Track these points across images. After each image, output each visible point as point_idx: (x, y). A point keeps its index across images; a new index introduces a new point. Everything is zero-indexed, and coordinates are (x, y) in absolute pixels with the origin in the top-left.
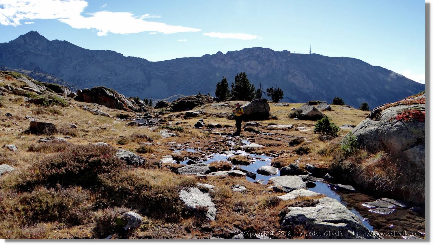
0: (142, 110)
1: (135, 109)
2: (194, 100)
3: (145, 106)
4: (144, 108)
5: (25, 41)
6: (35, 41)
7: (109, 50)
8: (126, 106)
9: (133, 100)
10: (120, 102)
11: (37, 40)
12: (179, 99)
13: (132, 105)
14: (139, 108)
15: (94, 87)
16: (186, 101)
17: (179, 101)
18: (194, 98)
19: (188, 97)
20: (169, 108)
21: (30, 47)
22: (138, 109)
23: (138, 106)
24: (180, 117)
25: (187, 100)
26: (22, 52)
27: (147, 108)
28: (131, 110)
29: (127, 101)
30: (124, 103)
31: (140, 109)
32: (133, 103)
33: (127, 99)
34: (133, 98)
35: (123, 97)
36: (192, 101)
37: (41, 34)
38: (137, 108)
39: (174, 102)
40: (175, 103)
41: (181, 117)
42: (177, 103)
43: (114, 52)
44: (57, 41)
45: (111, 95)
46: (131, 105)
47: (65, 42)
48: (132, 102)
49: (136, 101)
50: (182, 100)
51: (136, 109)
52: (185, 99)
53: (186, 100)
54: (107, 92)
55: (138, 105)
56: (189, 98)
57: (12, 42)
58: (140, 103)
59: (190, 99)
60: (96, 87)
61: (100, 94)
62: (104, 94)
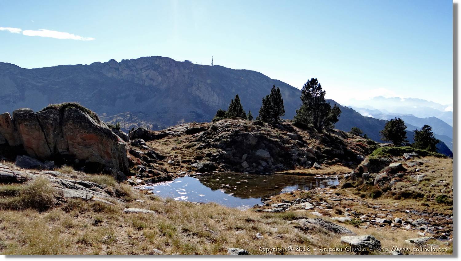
0: (154, 156)
22: (146, 154)
23: (133, 145)
38: (141, 152)
55: (130, 143)
61: (70, 124)
62: (83, 124)
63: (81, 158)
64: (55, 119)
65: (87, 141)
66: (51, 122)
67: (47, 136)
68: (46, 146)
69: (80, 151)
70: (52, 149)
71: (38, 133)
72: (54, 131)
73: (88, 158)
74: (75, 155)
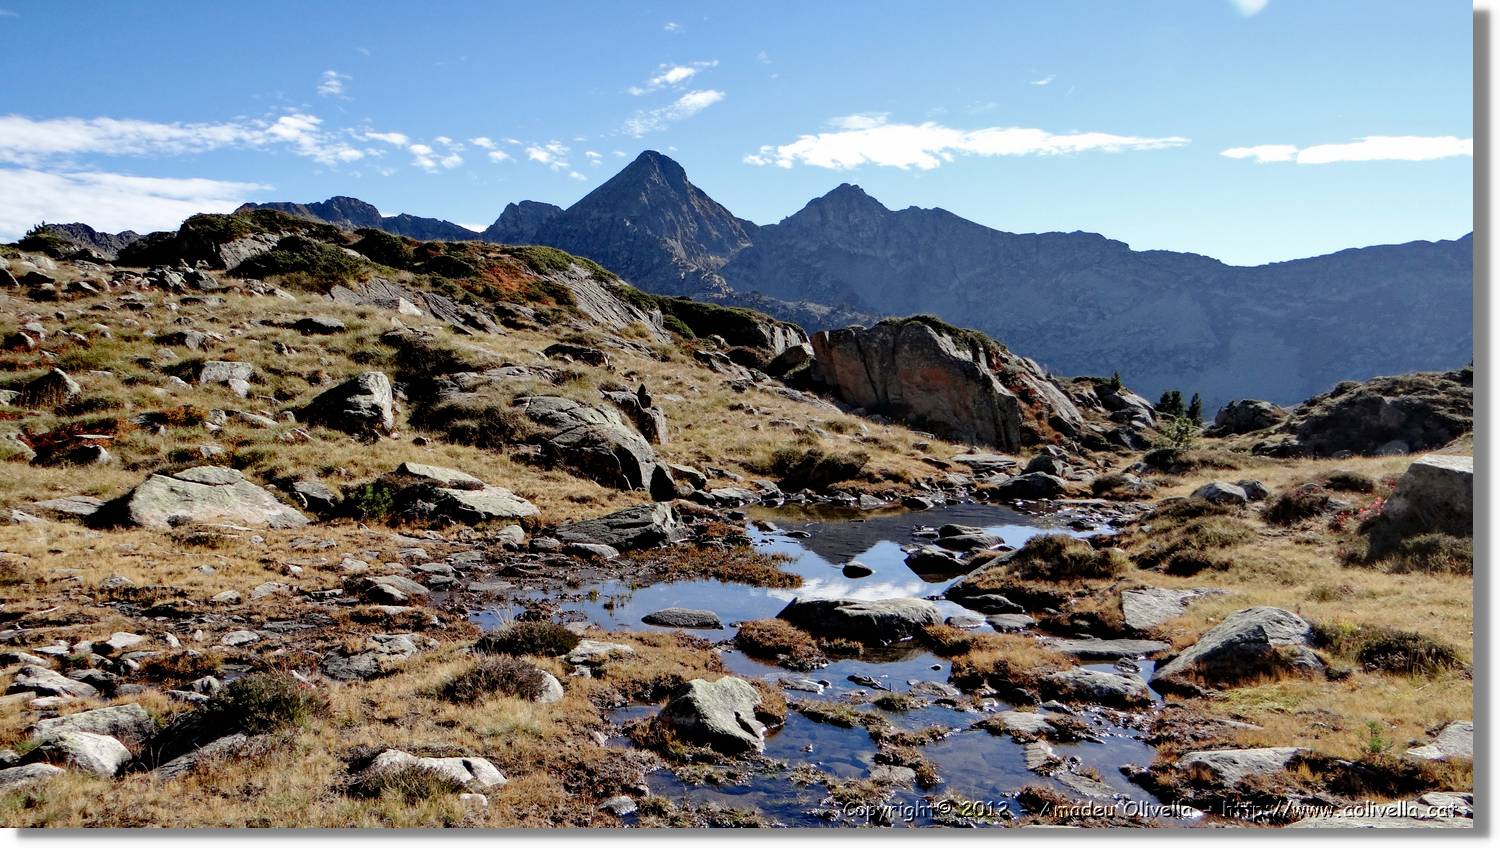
0: (1126, 439)
1: (1084, 433)
2: (1442, 396)
3: (1144, 420)
4: (1137, 428)
5: (823, 214)
6: (851, 217)
7: (1079, 232)
8: (1039, 416)
9: (1088, 391)
10: (1008, 393)
11: (857, 211)
12: (1340, 391)
13: (1077, 413)
14: (1110, 426)
15: (887, 319)
16: (1388, 400)
17: (1342, 398)
18: (1443, 387)
19: (1400, 377)
20: (1279, 438)
21: (836, 234)
22: (1105, 434)
23: (1111, 419)
24: (1319, 525)
25: (1396, 394)
26: (813, 248)
27: (1157, 429)
28: (1064, 438)
29: (1050, 393)
30: (1030, 402)
31: (1114, 437)
32: (1084, 403)
33: (1055, 383)
34: (1093, 380)
35: (1034, 374)
36: (1426, 401)
37: (869, 192)
38: (1098, 429)
39: (1312, 403)
40: (1316, 411)
41: (1326, 519)
42: (1328, 408)
43: (1098, 237)
44: (914, 210)
45: (966, 355)
46: (1067, 410)
47: (939, 213)
48: (1080, 397)
49: (1107, 395)
50: (1360, 393)
51: (1090, 433)
52: (1379, 390)
53: (1387, 392)
54: (946, 342)
55: (1110, 414)
56: (1410, 384)
57: (787, 223)
58: (1123, 404)
59: (1418, 387)
60: (893, 319)
61: (906, 351)
62: (926, 350)
63: (920, 412)
64: (884, 342)
65: (931, 382)
66: (875, 345)
67: (868, 369)
68: (869, 387)
69: (919, 400)
70: (879, 392)
71: (856, 364)
72: (882, 361)
73: (929, 413)
74: (911, 407)
